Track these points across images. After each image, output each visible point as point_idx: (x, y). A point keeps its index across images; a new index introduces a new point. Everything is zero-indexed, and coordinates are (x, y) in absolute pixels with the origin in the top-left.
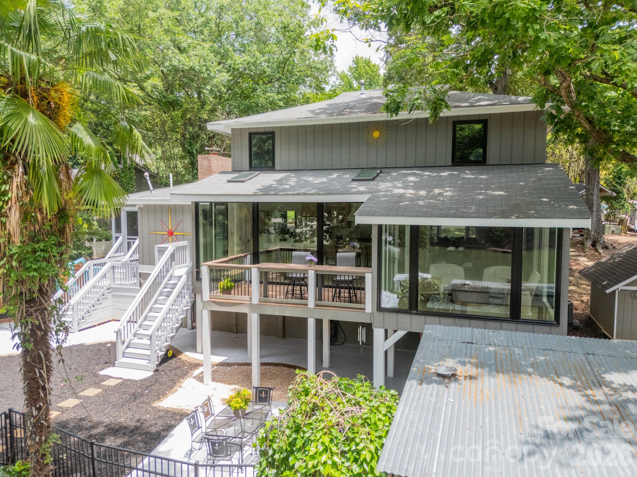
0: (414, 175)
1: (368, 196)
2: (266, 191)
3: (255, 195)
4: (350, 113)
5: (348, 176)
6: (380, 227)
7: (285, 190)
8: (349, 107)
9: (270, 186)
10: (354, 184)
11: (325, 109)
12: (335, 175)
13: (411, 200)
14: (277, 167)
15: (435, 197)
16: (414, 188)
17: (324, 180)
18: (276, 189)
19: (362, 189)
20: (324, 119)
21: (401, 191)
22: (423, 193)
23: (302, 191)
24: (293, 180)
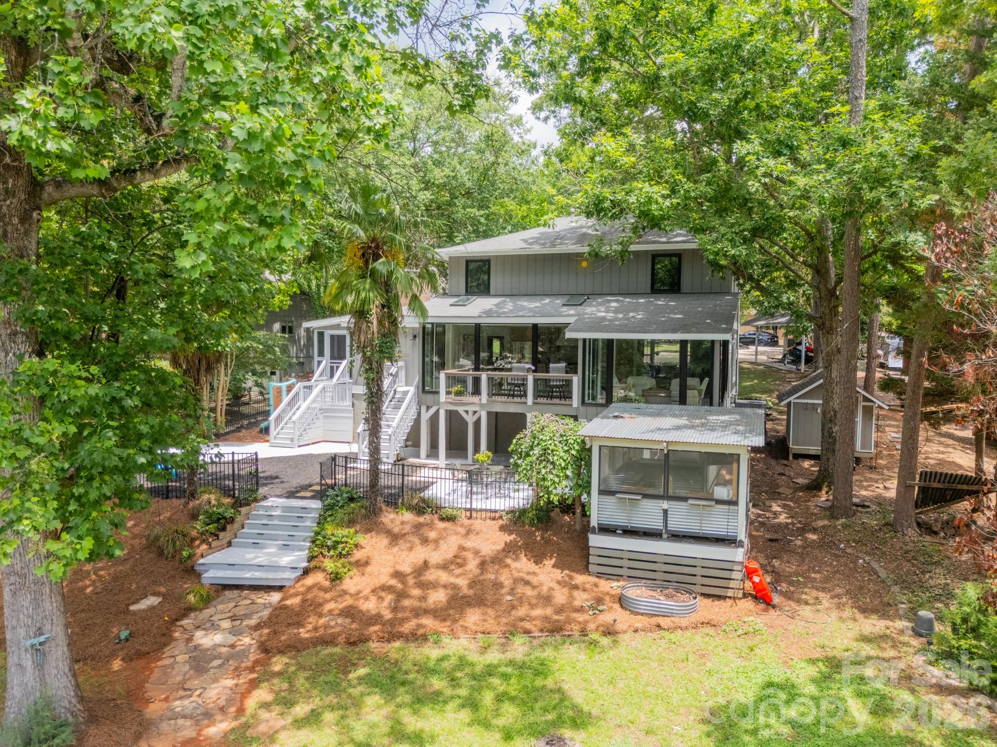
0: (617, 301)
1: (576, 318)
2: (489, 313)
3: (480, 317)
4: (561, 244)
5: (559, 301)
6: (584, 340)
7: (504, 313)
8: (559, 237)
9: (490, 310)
10: (565, 309)
11: (538, 239)
12: (547, 301)
13: (610, 321)
14: (492, 292)
15: (628, 319)
16: (614, 312)
17: (538, 304)
18: (496, 312)
19: (572, 312)
20: (537, 249)
21: (603, 314)
22: (620, 316)
23: (521, 314)
24: (510, 305)
